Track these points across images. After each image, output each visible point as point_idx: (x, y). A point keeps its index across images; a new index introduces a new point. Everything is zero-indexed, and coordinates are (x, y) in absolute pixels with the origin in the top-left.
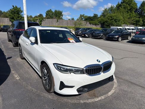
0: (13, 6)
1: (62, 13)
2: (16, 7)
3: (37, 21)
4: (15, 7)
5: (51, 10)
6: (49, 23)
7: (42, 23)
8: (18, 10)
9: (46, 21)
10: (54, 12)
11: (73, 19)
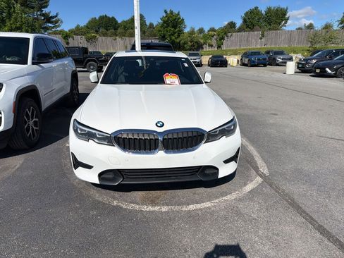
0: (166, 12)
1: (285, 14)
2: (172, 12)
3: (211, 39)
4: (169, 12)
5: (256, 8)
6: (241, 41)
7: (224, 42)
8: (174, 17)
9: (233, 38)
10: (263, 12)
11: (310, 27)
